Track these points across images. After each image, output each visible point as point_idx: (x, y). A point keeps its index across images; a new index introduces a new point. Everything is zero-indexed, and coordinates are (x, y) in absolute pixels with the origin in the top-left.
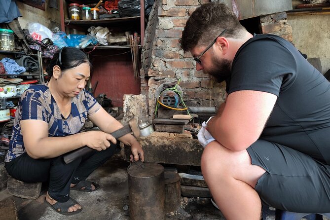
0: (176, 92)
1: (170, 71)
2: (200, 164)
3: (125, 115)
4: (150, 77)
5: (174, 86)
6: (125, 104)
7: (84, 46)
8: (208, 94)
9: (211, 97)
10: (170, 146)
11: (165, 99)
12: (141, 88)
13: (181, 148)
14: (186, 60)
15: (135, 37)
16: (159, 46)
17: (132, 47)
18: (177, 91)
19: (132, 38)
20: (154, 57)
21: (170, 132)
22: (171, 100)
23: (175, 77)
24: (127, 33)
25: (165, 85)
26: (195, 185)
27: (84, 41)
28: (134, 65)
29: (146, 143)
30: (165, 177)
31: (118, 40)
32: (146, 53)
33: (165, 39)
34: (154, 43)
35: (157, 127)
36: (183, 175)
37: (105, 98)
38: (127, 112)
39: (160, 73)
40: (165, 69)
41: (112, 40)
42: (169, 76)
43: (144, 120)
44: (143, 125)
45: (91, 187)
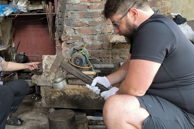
0: (83, 55)
1: (78, 37)
2: (103, 108)
3: (44, 71)
4: (63, 41)
5: (81, 50)
6: (43, 63)
7: (7, 14)
8: (108, 54)
9: (110, 56)
10: (80, 95)
11: (75, 60)
12: (56, 48)
13: (88, 97)
14: (91, 28)
15: (50, 6)
16: (69, 17)
17: (48, 14)
18: (84, 53)
19: (48, 7)
20: (65, 26)
21: (80, 85)
22: (79, 61)
23: (83, 41)
24: (43, 2)
25: (74, 49)
26: (99, 124)
27: (7, 9)
28: (50, 29)
29: (61, 93)
30: (76, 119)
31: (36, 8)
32: (59, 21)
33: (73, 12)
34: (66, 15)
35: (69, 81)
36: (90, 117)
37: (24, 55)
38: (45, 69)
39: (71, 38)
40: (74, 35)
41: (31, 8)
42: (78, 40)
43: (59, 75)
44: (59, 80)
45: (18, 122)
